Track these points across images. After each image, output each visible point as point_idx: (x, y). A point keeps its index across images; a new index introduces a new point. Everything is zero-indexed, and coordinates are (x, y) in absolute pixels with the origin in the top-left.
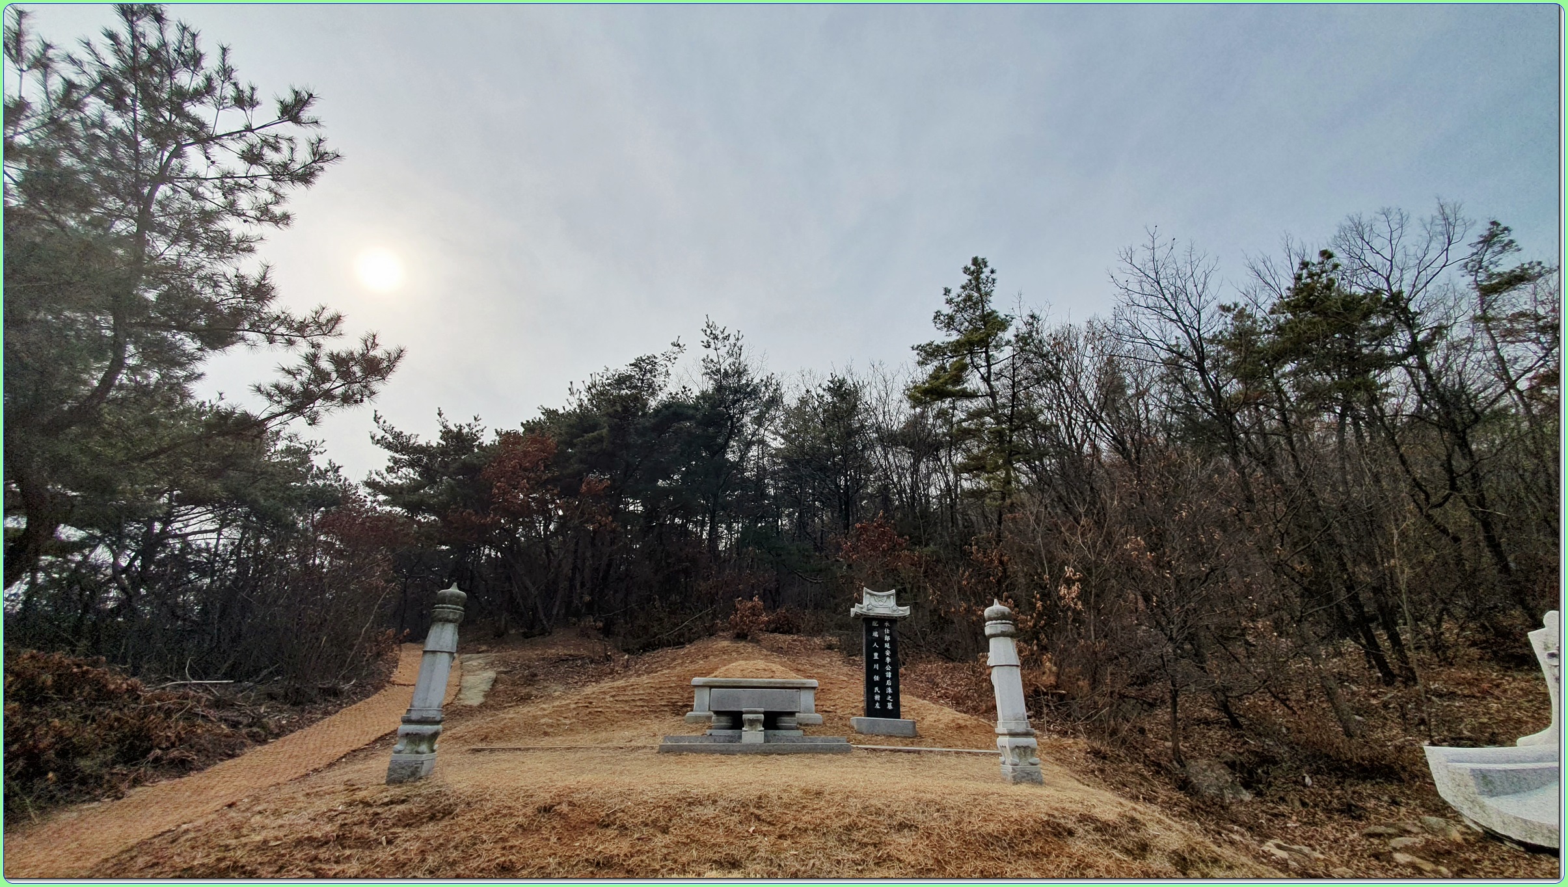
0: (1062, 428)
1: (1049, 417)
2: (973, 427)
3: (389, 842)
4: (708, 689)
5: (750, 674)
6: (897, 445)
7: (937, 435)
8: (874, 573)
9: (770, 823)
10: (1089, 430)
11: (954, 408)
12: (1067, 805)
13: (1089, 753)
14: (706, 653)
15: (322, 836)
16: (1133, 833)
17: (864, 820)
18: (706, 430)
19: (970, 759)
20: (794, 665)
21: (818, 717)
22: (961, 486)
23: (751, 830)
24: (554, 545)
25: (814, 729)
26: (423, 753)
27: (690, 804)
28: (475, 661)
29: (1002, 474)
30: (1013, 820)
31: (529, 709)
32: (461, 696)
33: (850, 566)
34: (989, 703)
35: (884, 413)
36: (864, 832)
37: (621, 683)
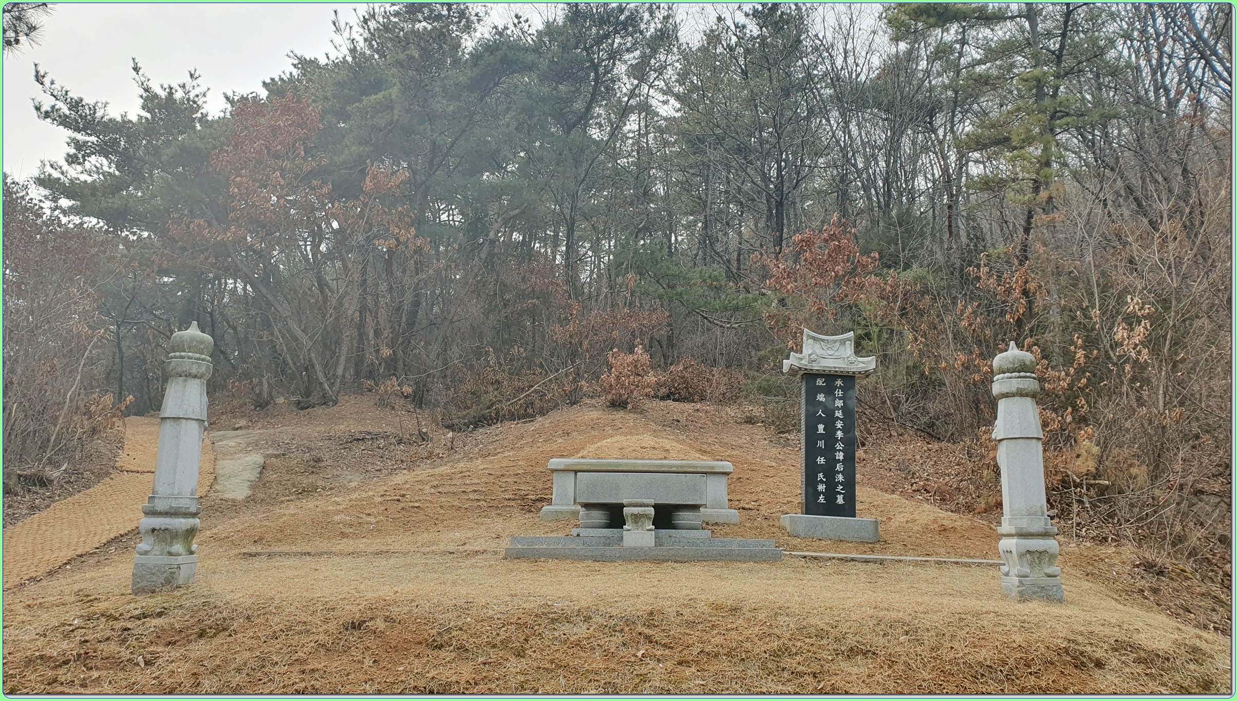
0: (1146, 71)
1: (1126, 53)
2: (994, 72)
3: (148, 663)
4: (572, 475)
5: (633, 454)
6: (865, 106)
7: (931, 89)
8: (821, 310)
9: (665, 646)
10: (1190, 76)
11: (963, 42)
12: (1097, 629)
13: (1138, 566)
14: (566, 428)
15: (58, 654)
16: (1192, 666)
17: (799, 644)
18: (556, 88)
19: (957, 571)
20: (697, 445)
21: (733, 515)
22: (967, 174)
23: (640, 654)
24: (330, 271)
25: (728, 530)
26: (179, 555)
27: (553, 621)
28: (231, 441)
29: (1035, 151)
30: (1015, 645)
31: (316, 503)
32: (218, 487)
33: (782, 301)
34: (990, 499)
35: (846, 52)
36: (798, 658)
37: (445, 469)
